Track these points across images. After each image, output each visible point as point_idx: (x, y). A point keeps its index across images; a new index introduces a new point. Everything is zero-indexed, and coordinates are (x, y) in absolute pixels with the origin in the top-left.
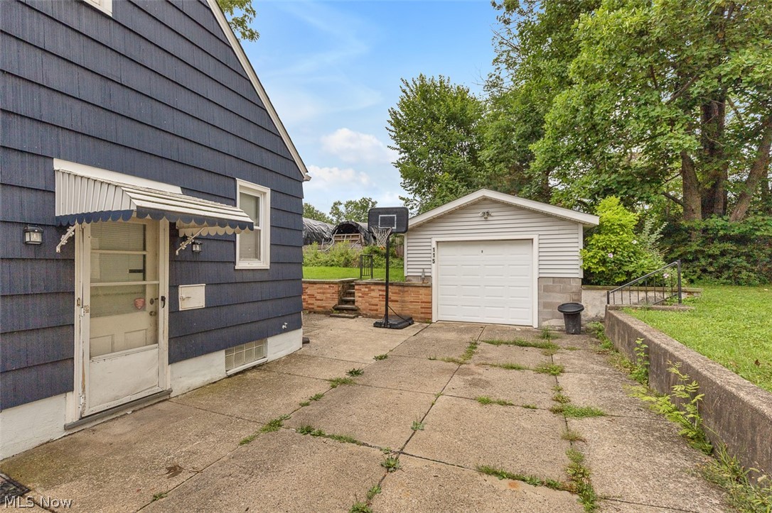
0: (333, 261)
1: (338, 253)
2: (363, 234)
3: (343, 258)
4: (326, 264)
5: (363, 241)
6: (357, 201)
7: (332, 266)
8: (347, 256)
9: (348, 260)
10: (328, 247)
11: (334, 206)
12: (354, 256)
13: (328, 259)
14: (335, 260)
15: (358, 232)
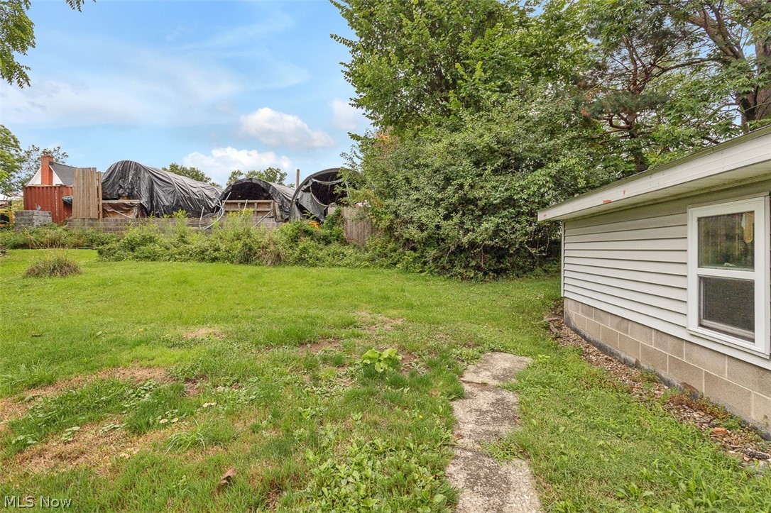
0: (217, 250)
1: (230, 234)
2: (278, 200)
3: (239, 245)
4: (202, 256)
5: (278, 213)
6: (262, 172)
7: (214, 260)
8: (248, 241)
9: (250, 249)
10: (214, 222)
11: (232, 176)
12: (264, 241)
13: (207, 244)
14: (223, 247)
15: (269, 197)
